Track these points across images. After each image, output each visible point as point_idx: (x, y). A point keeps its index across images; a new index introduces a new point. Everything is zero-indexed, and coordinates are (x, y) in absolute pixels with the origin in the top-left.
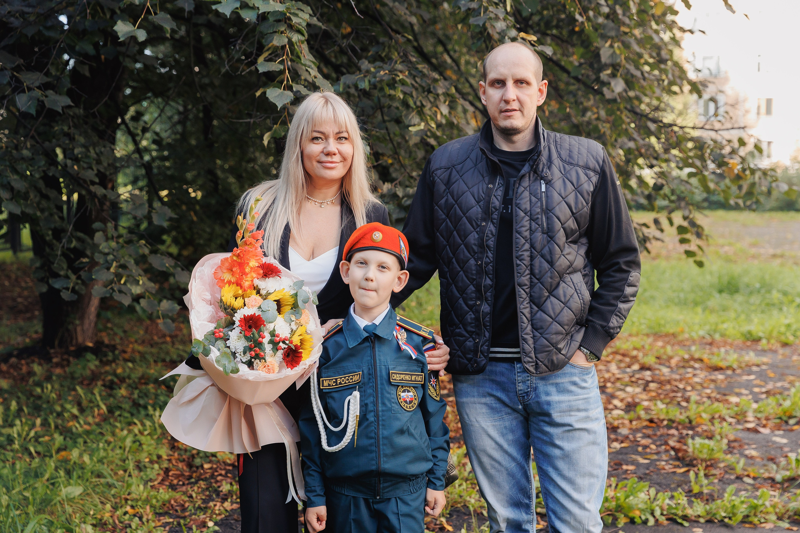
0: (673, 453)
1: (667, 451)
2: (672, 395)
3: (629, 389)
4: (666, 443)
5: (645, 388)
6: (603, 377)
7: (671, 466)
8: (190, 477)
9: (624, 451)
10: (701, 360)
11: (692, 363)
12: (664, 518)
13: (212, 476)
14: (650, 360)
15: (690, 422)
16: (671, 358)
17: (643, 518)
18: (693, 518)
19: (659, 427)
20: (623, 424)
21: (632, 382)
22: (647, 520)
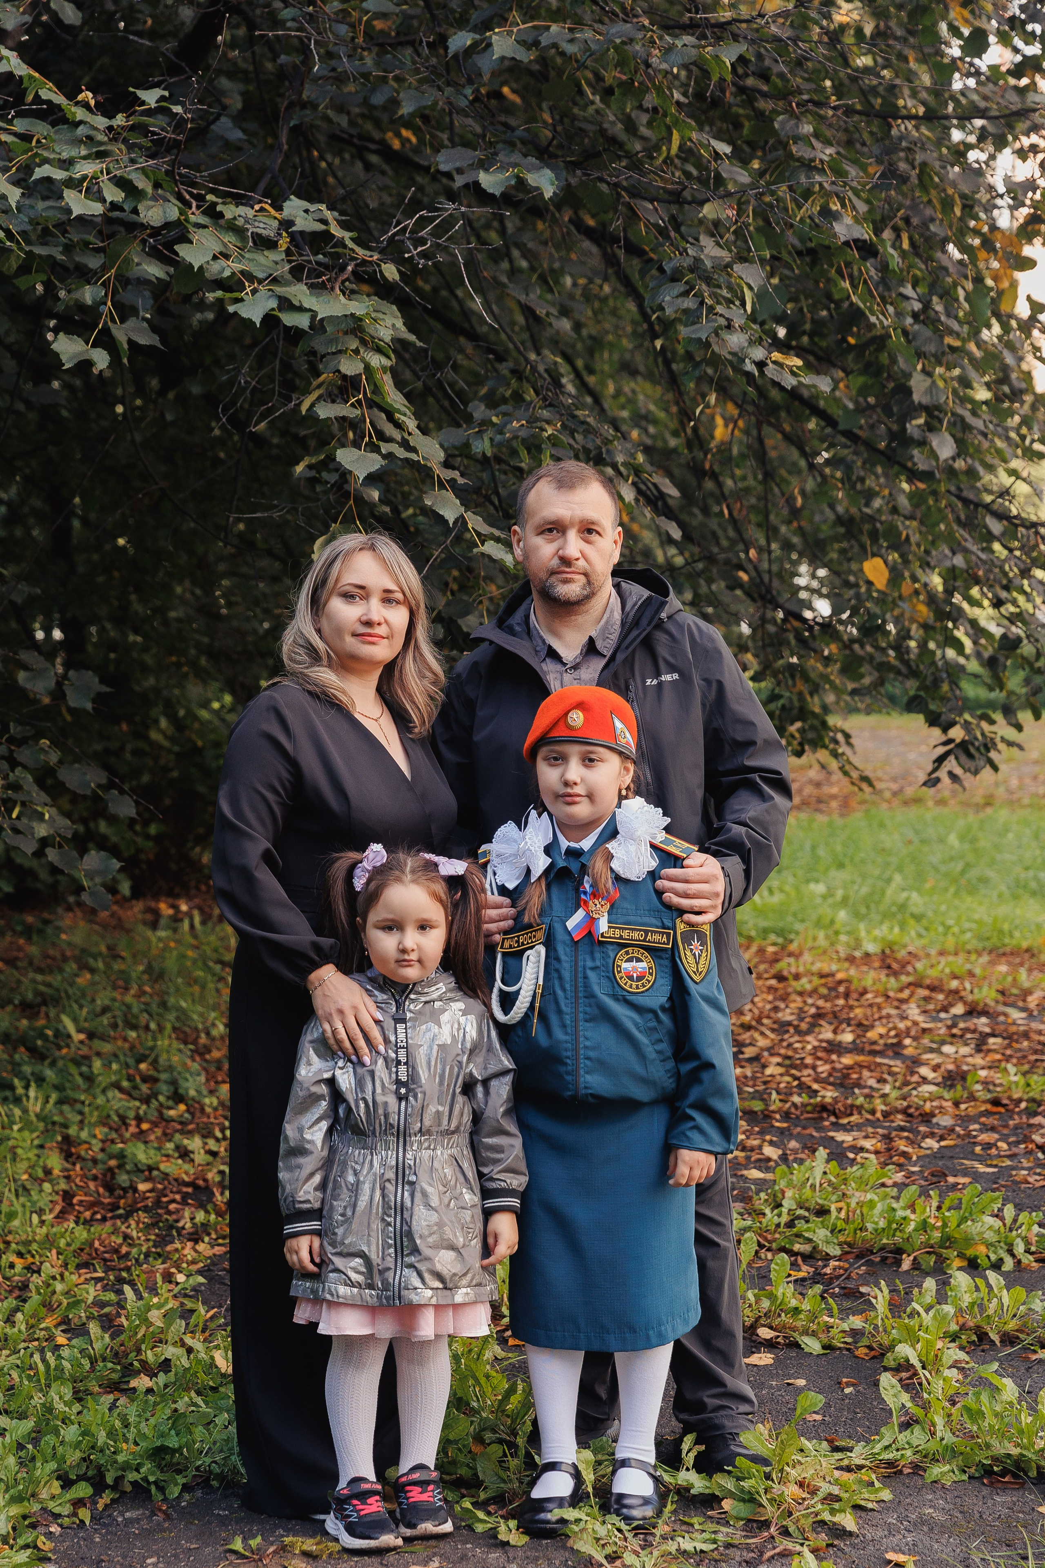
1: (1030, 1152)
2: (1033, 1058)
3: (947, 1049)
4: (1027, 1139)
5: (980, 1047)
6: (895, 1028)
7: (1039, 1177)
8: (115, 1207)
9: (947, 1153)
12: (1031, 1258)
13: (158, 1203)
14: (986, 995)
16: (1027, 993)
17: (994, 1256)
19: (1011, 1113)
20: (941, 1107)
21: (954, 1036)
22: (1001, 1260)
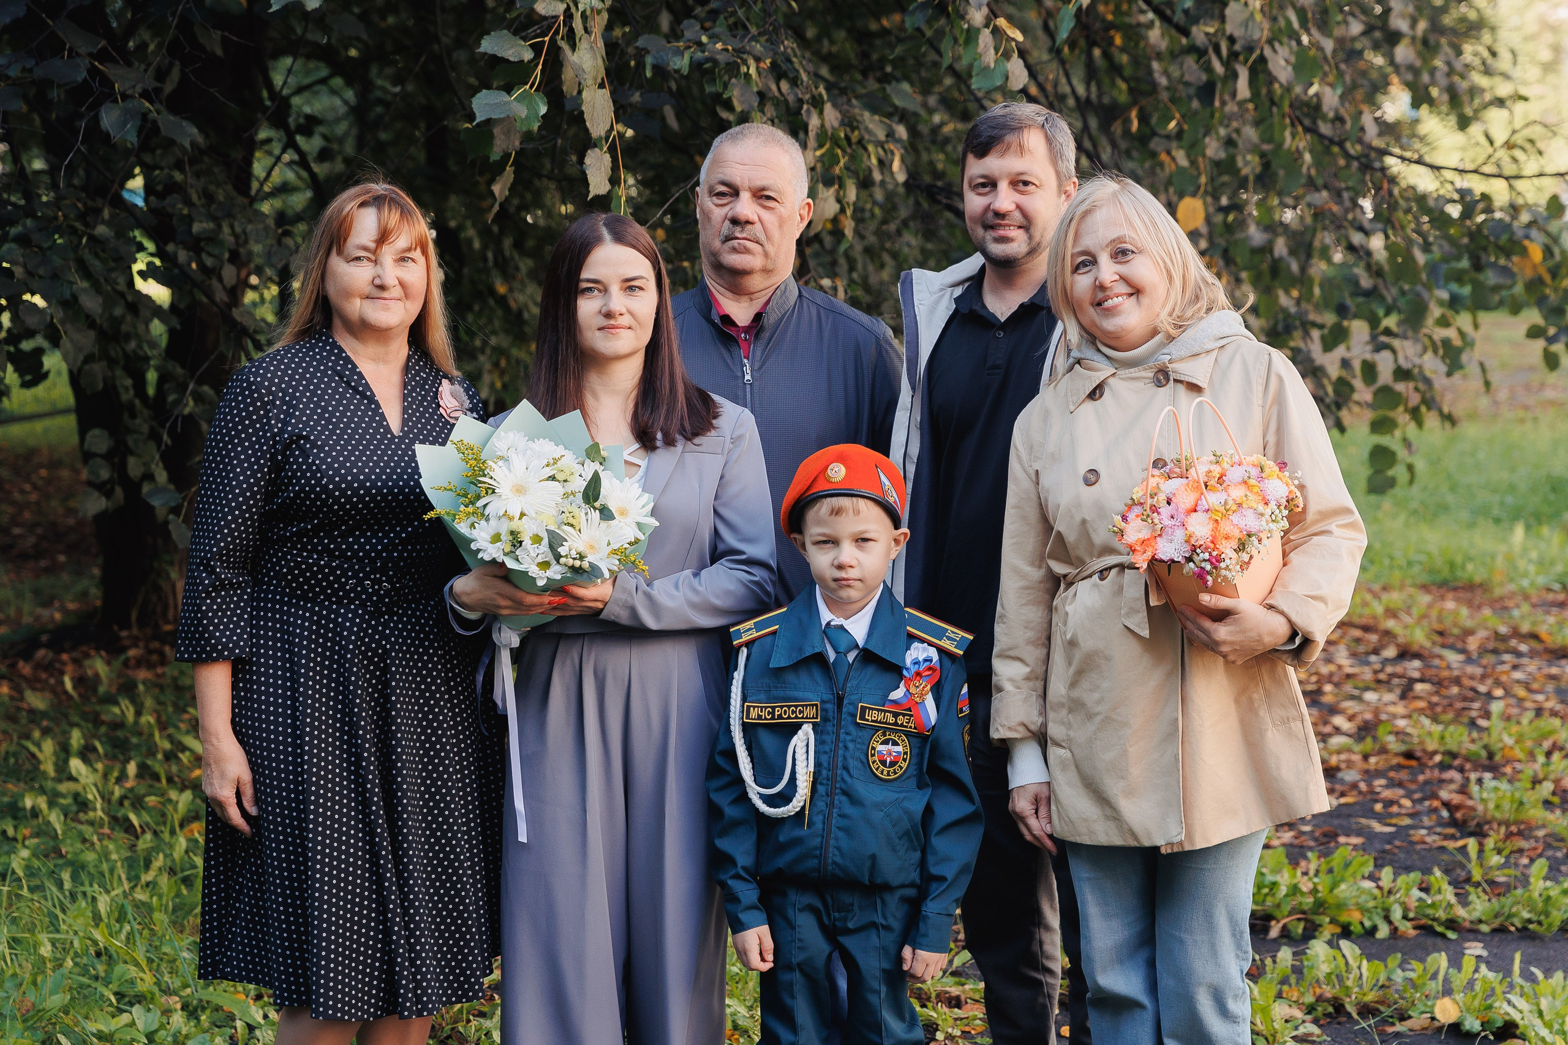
0: (1445, 814)
1: (1433, 810)
3: (1370, 696)
4: (1434, 796)
5: (1405, 694)
6: (1317, 673)
7: (1437, 837)
9: (1345, 811)
10: (1535, 636)
11: (1513, 642)
12: (1409, 924)
14: (1419, 637)
15: (1491, 755)
16: (1469, 632)
17: (1368, 924)
18: (1467, 925)
19: (1423, 767)
20: (1348, 761)
21: (1379, 681)
22: (1375, 929)
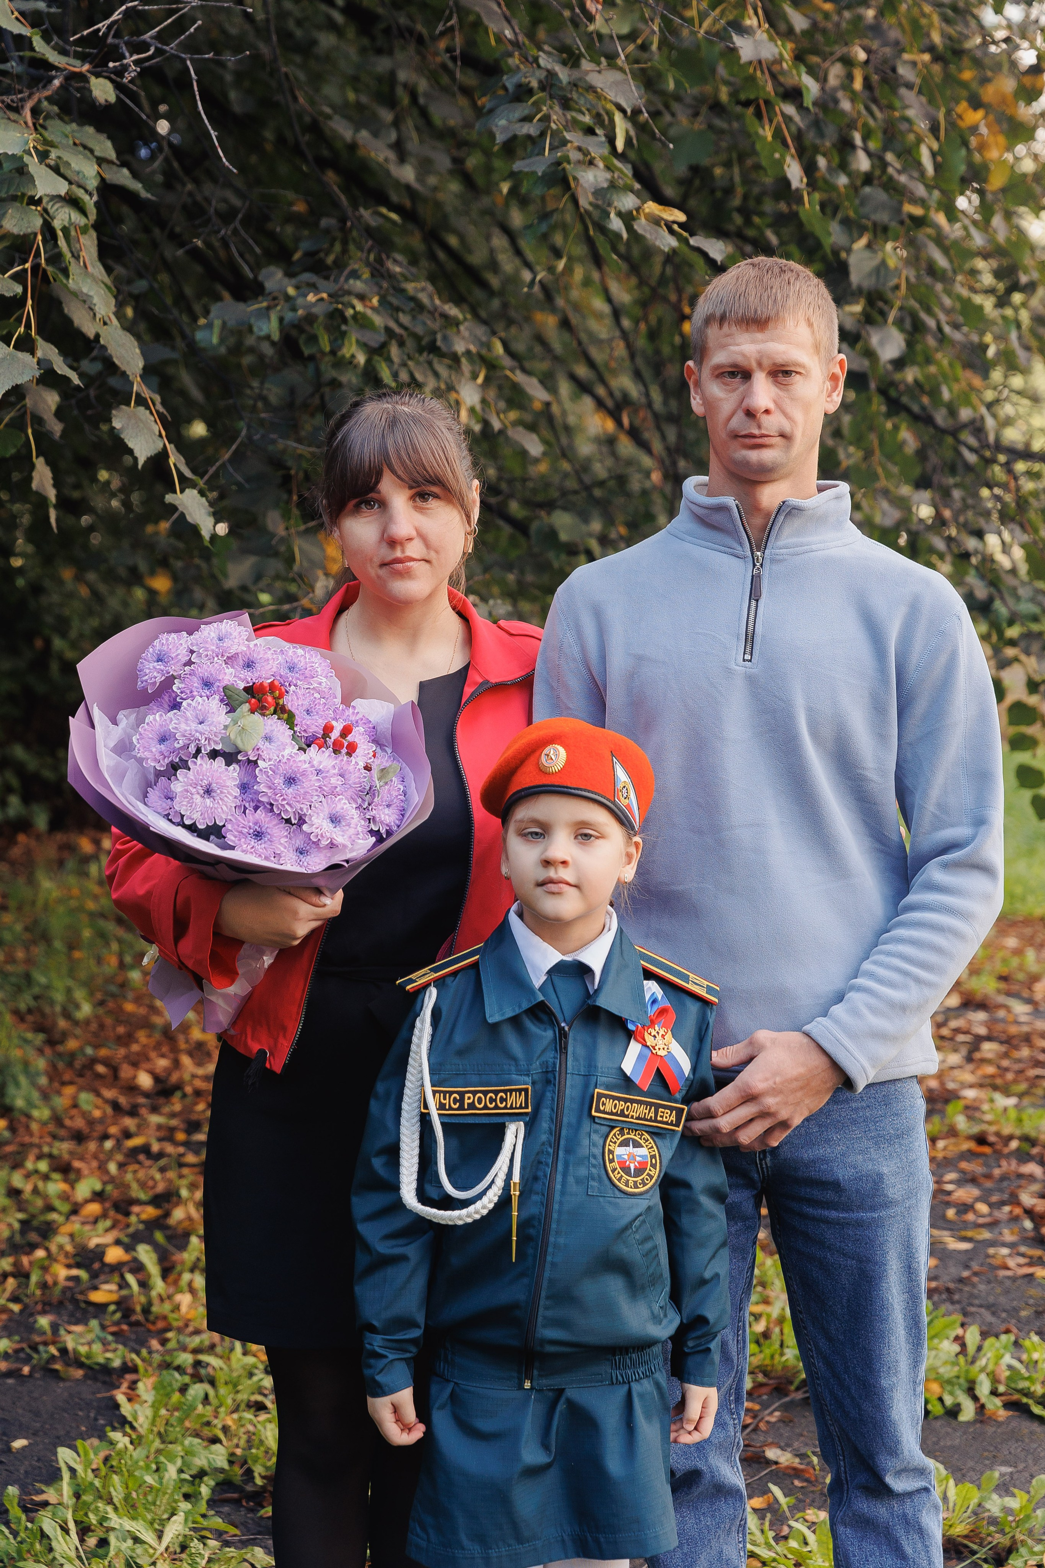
0: (1028, 1224)
1: (1015, 1219)
2: (1033, 1072)
4: (1014, 1200)
5: (972, 1055)
7: (1022, 1260)
12: (998, 1402)
14: (987, 985)
16: (1034, 979)
17: (949, 1401)
19: (998, 1155)
22: (958, 1407)
